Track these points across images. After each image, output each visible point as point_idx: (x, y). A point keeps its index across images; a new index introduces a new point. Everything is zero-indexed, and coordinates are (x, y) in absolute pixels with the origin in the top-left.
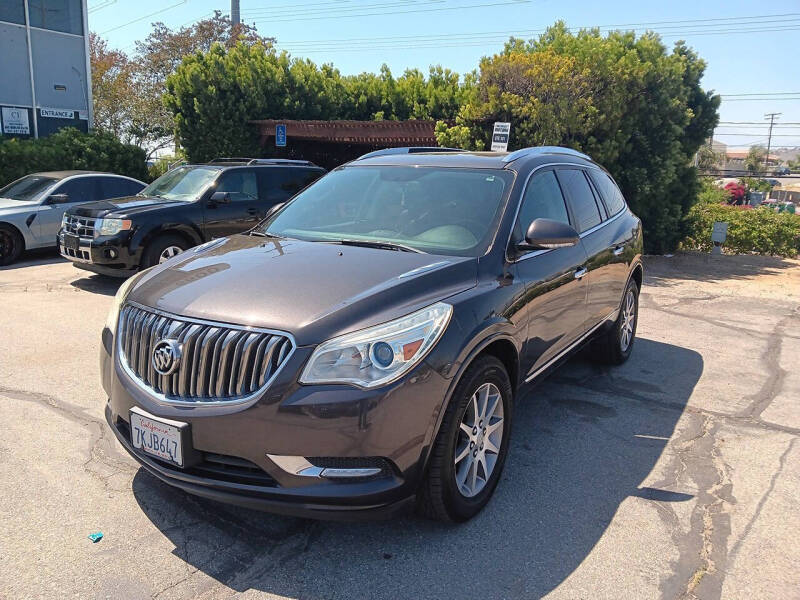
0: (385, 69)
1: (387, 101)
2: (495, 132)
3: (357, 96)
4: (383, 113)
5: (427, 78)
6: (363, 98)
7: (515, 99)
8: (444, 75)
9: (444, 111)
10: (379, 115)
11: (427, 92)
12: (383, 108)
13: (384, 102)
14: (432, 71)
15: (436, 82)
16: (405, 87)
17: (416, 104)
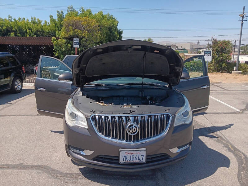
0: (10, 17)
1: (15, 29)
2: (74, 41)
3: (2, 27)
4: (14, 33)
5: (30, 21)
6: (5, 28)
7: (79, 31)
8: (37, 20)
9: (38, 32)
10: (12, 34)
11: (31, 26)
12: (13, 31)
13: (14, 29)
14: (32, 18)
15: (34, 23)
16: (22, 24)
17: (28, 30)
